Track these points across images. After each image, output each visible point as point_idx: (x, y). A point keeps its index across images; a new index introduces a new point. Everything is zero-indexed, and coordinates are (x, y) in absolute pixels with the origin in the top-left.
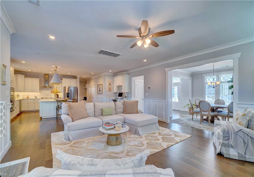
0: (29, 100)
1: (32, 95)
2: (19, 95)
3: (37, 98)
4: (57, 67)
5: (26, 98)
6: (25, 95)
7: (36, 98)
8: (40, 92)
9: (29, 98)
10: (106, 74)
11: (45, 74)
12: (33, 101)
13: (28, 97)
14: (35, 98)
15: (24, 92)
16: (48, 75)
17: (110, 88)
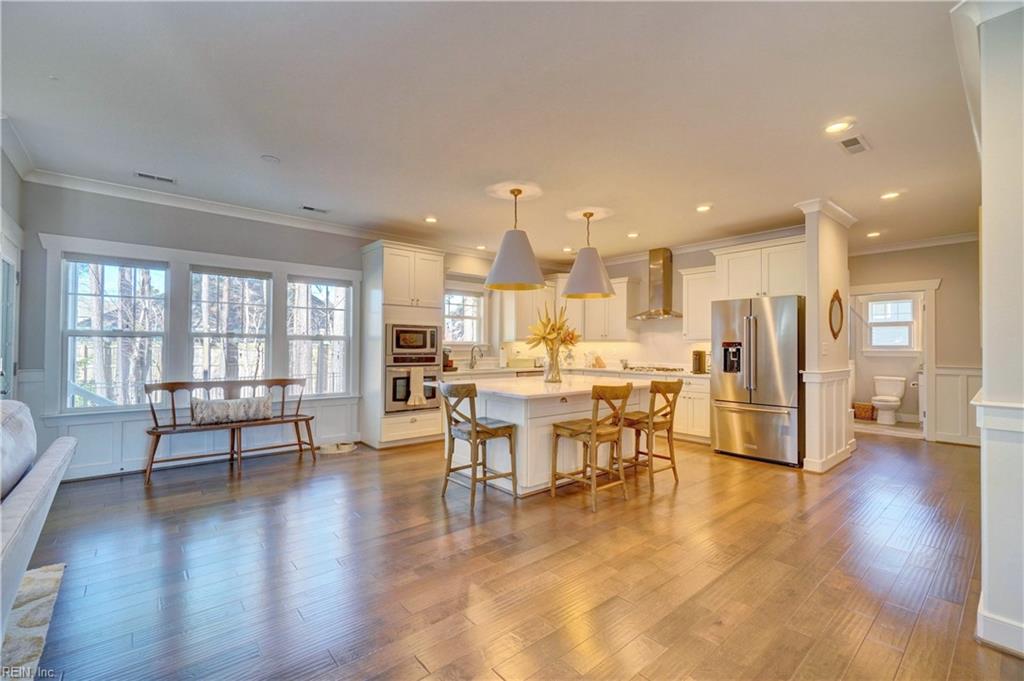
8: (637, 340)
11: (650, 252)
15: (585, 340)
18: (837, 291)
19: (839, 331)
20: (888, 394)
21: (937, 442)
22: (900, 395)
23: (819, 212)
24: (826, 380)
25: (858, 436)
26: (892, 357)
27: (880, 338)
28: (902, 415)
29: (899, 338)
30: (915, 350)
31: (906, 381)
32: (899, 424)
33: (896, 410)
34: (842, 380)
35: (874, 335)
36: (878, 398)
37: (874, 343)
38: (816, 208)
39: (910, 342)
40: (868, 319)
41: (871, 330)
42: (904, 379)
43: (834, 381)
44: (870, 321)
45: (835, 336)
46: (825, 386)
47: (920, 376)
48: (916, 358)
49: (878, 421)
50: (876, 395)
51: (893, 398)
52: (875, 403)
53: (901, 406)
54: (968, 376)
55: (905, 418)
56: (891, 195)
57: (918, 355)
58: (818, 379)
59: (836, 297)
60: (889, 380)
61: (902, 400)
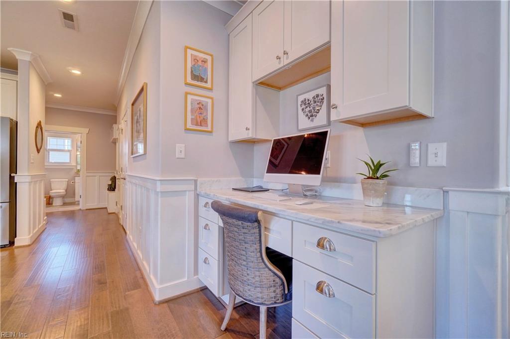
18: (40, 122)
19: (41, 148)
20: (59, 188)
21: (87, 209)
22: (66, 189)
23: (30, 62)
24: (34, 180)
25: (48, 214)
26: (60, 168)
27: (54, 158)
28: (66, 199)
29: (64, 158)
30: (73, 165)
31: (68, 181)
32: (65, 204)
33: (63, 197)
34: (42, 180)
35: (50, 156)
36: (53, 191)
37: (50, 161)
38: (27, 58)
39: (70, 161)
40: (47, 147)
41: (49, 153)
42: (67, 180)
43: (37, 181)
44: (48, 148)
45: (38, 151)
46: (32, 184)
47: (76, 178)
48: (72, 169)
49: (54, 205)
50: (51, 190)
51: (62, 191)
52: (52, 195)
53: (66, 194)
54: (100, 176)
55: (68, 200)
56: (77, 72)
57: (74, 167)
58: (28, 179)
59: (39, 125)
60: (58, 181)
61: (66, 191)
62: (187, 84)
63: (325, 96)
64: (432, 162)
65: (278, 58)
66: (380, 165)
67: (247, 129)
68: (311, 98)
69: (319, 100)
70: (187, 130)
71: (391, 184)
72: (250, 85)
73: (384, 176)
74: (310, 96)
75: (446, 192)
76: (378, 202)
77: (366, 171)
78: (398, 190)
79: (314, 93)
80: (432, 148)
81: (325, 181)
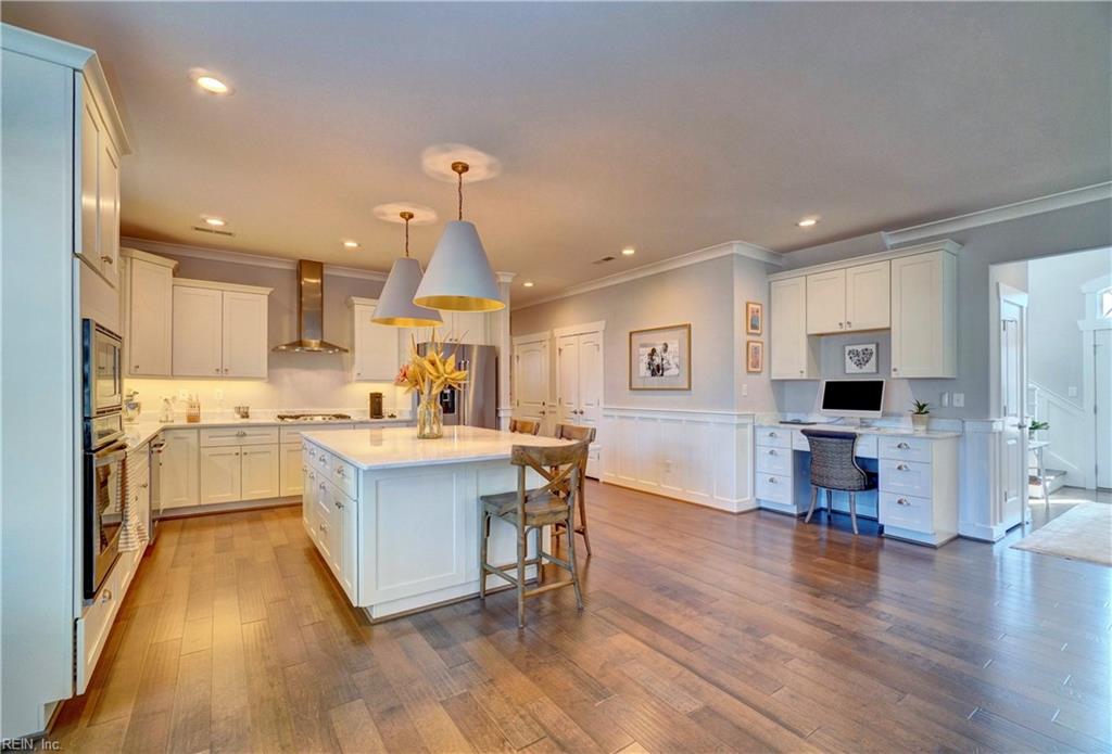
0: (202, 432)
1: (218, 399)
2: (136, 399)
3: (251, 421)
4: (411, 216)
5: (184, 422)
6: (174, 398)
7: (246, 416)
9: (203, 421)
10: (735, 250)
11: (301, 263)
12: (229, 439)
13: (194, 411)
14: (239, 420)
15: (172, 376)
16: (316, 267)
17: (756, 348)
62: (748, 333)
63: (874, 350)
64: (955, 404)
65: (841, 324)
66: (924, 405)
67: (802, 372)
68: (860, 350)
69: (867, 353)
70: (749, 372)
71: (930, 417)
72: (804, 341)
73: (926, 412)
74: (860, 348)
75: (963, 422)
76: (923, 428)
77: (915, 409)
78: (934, 421)
79: (864, 347)
80: (956, 396)
81: (885, 415)
